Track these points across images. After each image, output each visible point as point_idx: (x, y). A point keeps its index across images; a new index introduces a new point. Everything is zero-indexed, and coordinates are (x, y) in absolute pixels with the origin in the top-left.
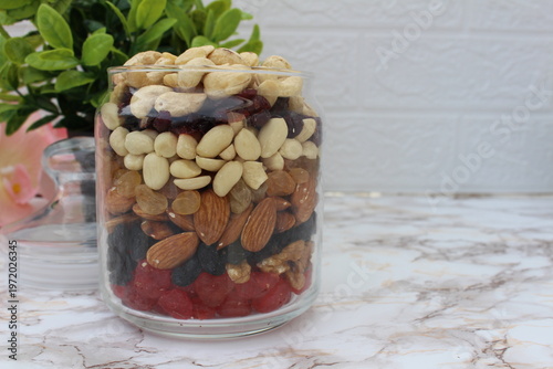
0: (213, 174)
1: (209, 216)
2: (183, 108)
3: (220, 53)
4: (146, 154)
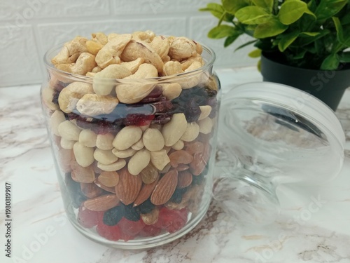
0: (127, 160)
1: (125, 188)
3: (134, 46)
4: (76, 141)
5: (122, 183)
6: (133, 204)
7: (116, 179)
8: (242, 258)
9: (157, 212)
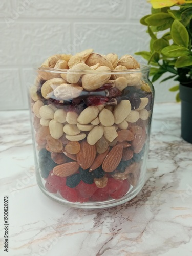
0: (87, 133)
1: (84, 155)
2: (70, 95)
3: (94, 56)
4: (51, 120)
5: (82, 152)
6: (89, 169)
7: (78, 147)
8: (172, 222)
9: (106, 179)
